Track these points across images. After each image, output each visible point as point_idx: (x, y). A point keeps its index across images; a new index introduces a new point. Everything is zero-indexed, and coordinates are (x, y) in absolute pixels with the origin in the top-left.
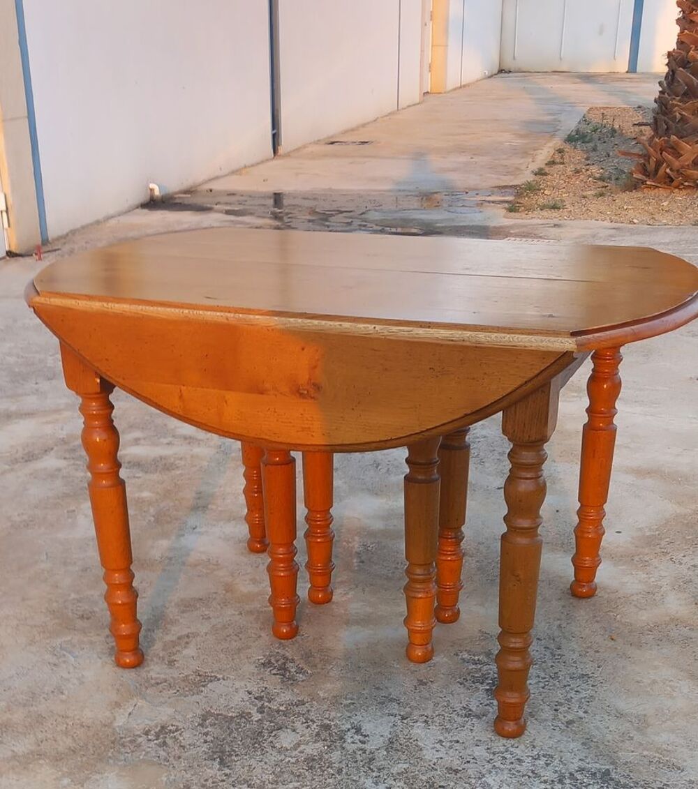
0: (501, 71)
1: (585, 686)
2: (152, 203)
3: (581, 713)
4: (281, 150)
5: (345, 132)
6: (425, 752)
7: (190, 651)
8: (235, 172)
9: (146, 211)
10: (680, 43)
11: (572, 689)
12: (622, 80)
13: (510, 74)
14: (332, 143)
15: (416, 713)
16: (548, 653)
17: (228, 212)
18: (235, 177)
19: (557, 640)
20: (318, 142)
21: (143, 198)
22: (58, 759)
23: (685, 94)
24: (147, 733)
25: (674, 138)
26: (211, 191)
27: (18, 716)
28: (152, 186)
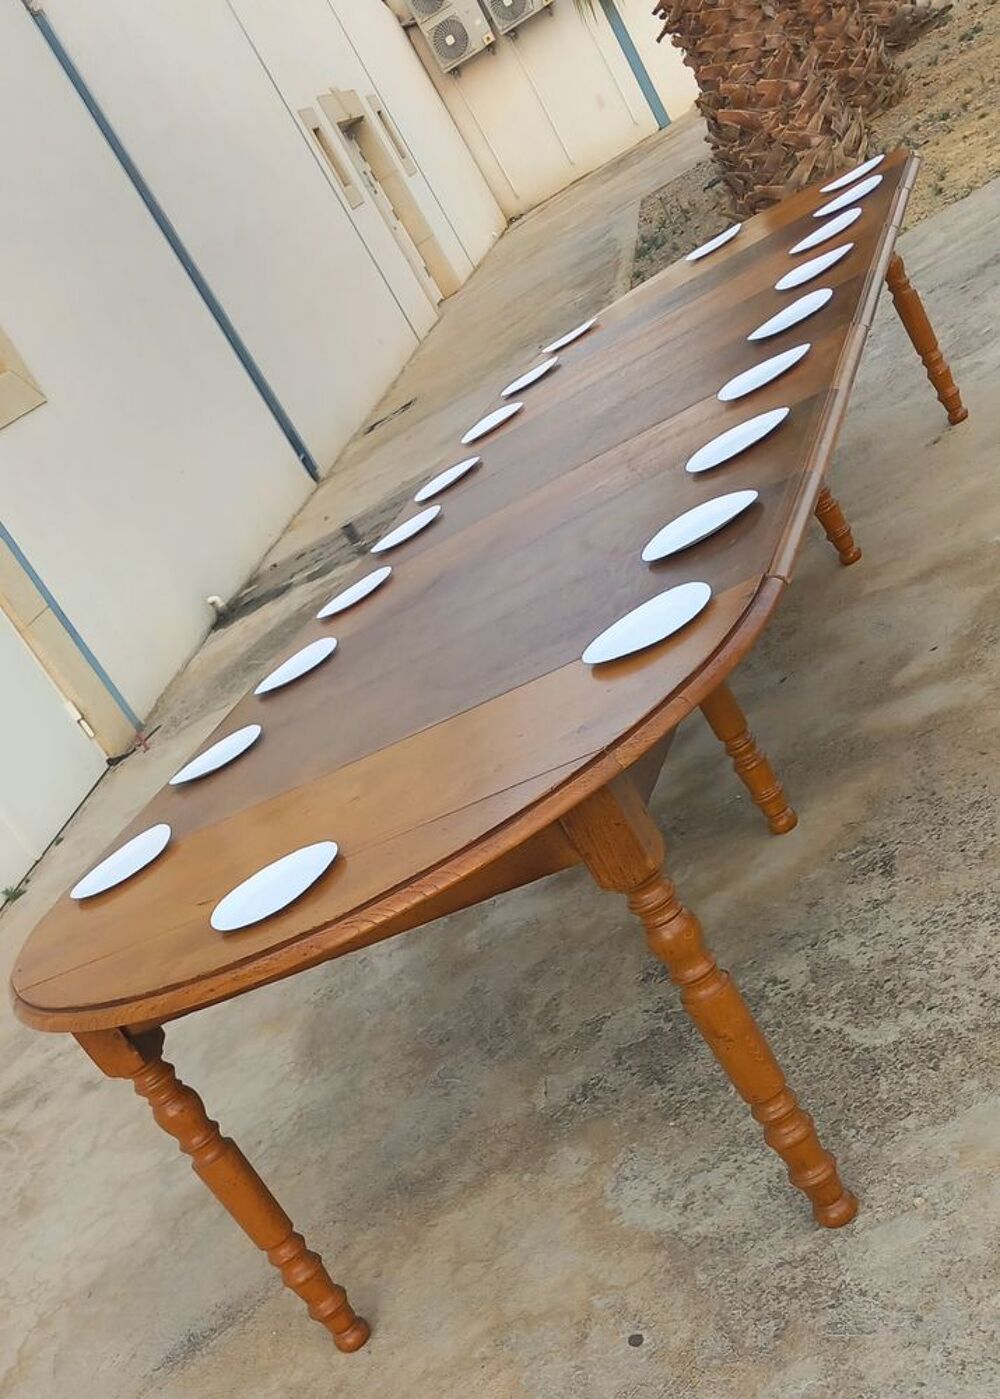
0: (510, 221)
1: (981, 812)
2: (223, 618)
3: (990, 839)
4: (322, 472)
5: (378, 407)
6: (852, 961)
7: (565, 1010)
8: (288, 528)
9: (221, 631)
10: (703, 83)
11: (969, 822)
12: (659, 143)
13: (524, 218)
14: (372, 428)
15: (823, 934)
16: (925, 805)
17: (311, 578)
18: (290, 535)
19: (926, 787)
20: (354, 438)
21: (209, 618)
22: (505, 1166)
23: (742, 133)
24: (573, 1099)
25: (758, 188)
26: (275, 566)
27: (444, 1153)
28: (211, 599)
